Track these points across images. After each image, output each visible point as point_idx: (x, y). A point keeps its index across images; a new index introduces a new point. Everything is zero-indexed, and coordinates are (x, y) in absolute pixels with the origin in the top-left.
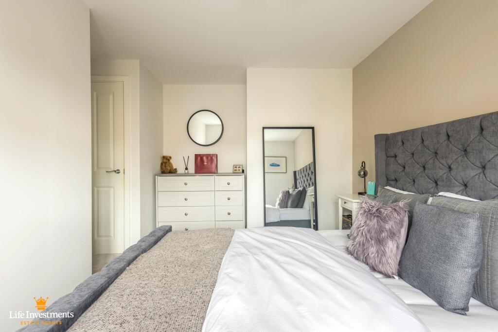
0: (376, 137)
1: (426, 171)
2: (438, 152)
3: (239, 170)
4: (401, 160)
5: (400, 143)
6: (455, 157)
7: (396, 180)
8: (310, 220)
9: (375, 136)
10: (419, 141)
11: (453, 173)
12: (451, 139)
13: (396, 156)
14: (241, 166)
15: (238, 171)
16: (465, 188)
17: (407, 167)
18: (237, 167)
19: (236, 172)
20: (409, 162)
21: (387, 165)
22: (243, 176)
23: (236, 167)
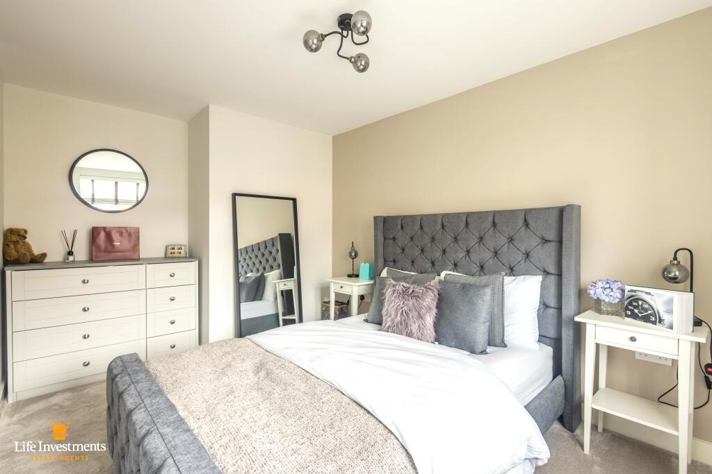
0: (376, 218)
1: (425, 253)
2: (435, 238)
3: (180, 253)
4: (400, 242)
5: (399, 227)
6: (448, 243)
7: (394, 261)
8: (277, 315)
9: (374, 217)
10: (417, 227)
11: (447, 255)
12: (446, 228)
13: (394, 239)
14: (183, 248)
15: (176, 255)
16: (456, 266)
17: (406, 249)
18: (176, 247)
19: (174, 255)
20: (409, 244)
21: (385, 247)
22: (197, 262)
23: (173, 249)
